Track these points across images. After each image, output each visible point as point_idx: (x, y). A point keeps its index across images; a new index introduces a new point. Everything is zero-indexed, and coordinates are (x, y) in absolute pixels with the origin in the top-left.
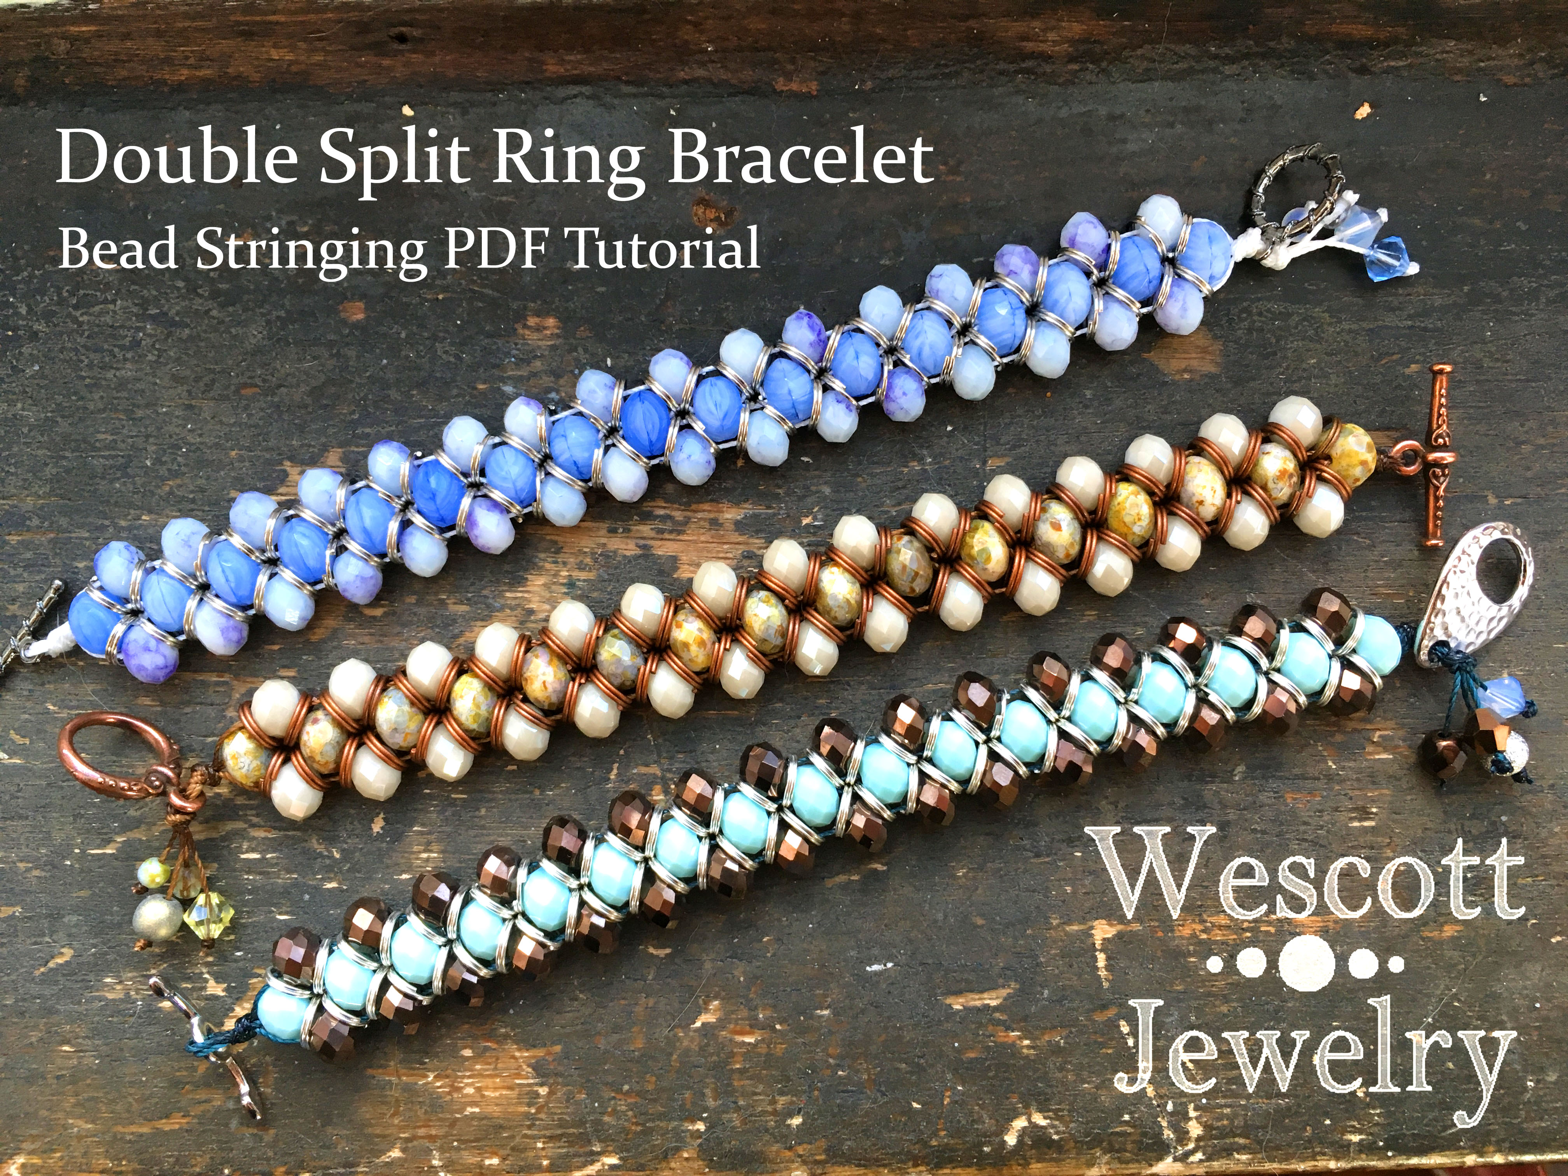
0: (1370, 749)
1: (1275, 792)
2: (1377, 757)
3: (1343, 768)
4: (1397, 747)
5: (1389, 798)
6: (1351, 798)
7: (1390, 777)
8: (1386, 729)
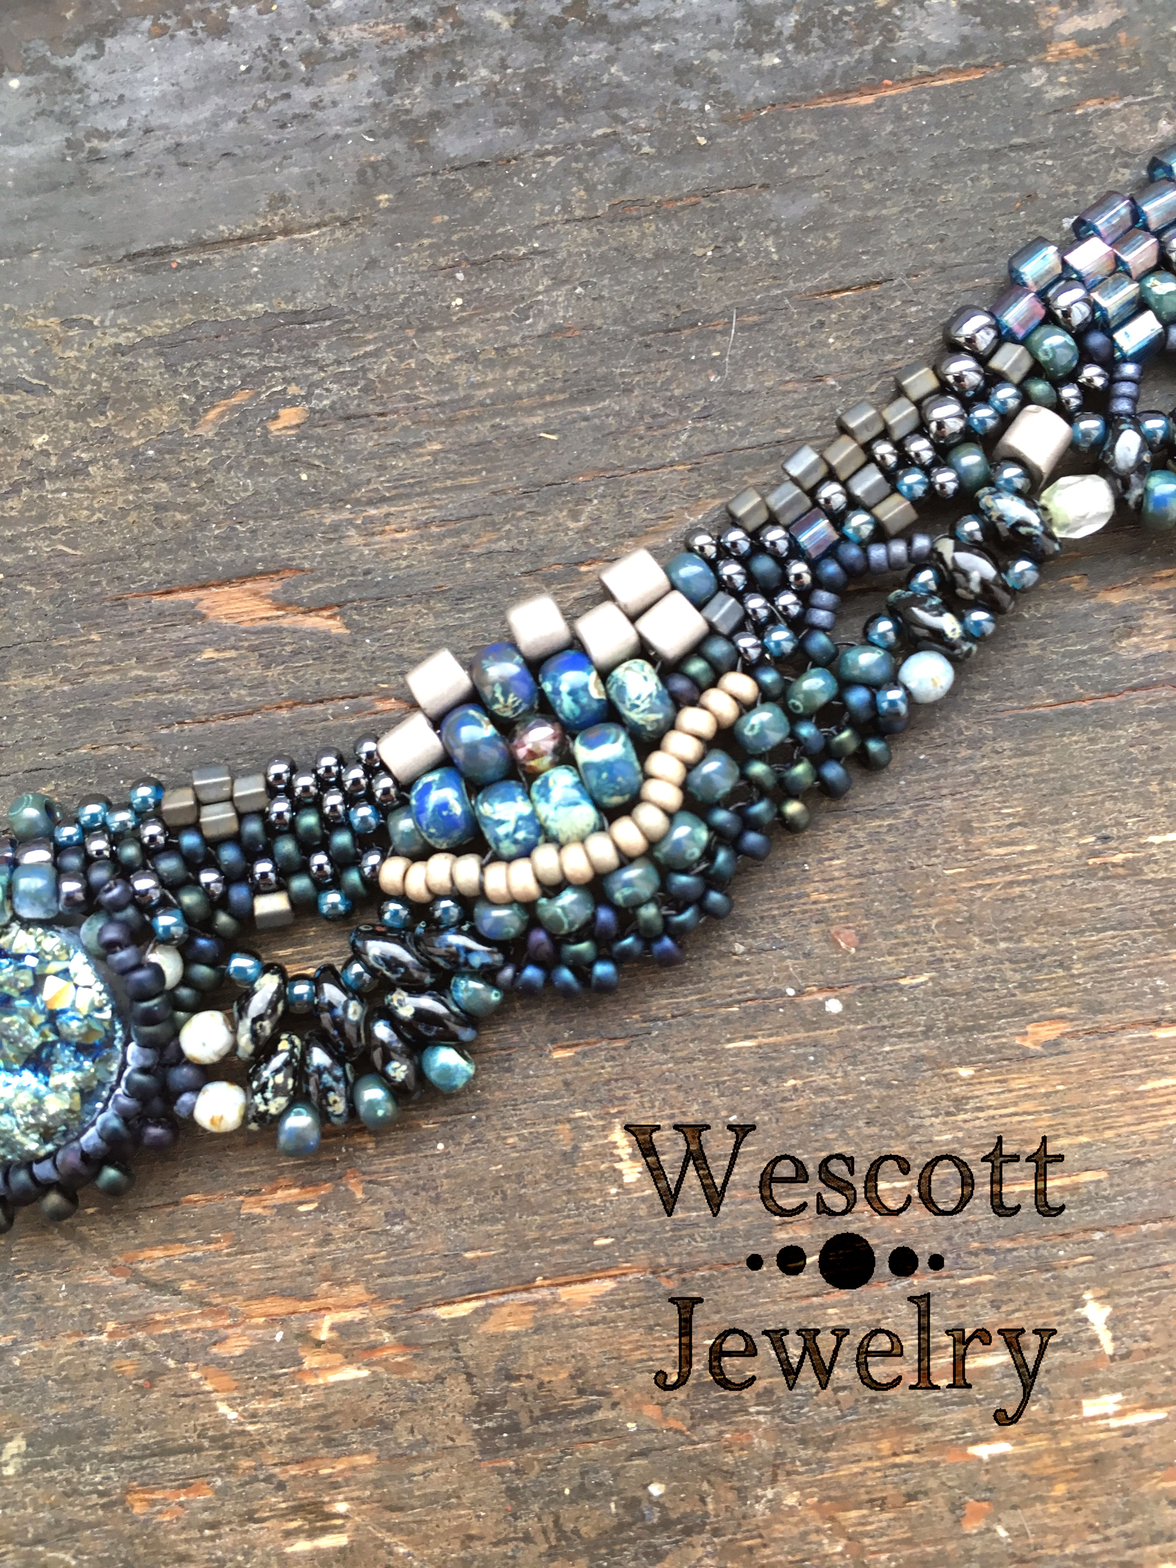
0: (311, 1361)
1: (101, 1494)
2: (332, 1378)
3: (254, 1416)
4: (373, 1347)
5: (371, 1475)
6: (281, 1486)
7: (370, 1421)
8: (346, 1307)
